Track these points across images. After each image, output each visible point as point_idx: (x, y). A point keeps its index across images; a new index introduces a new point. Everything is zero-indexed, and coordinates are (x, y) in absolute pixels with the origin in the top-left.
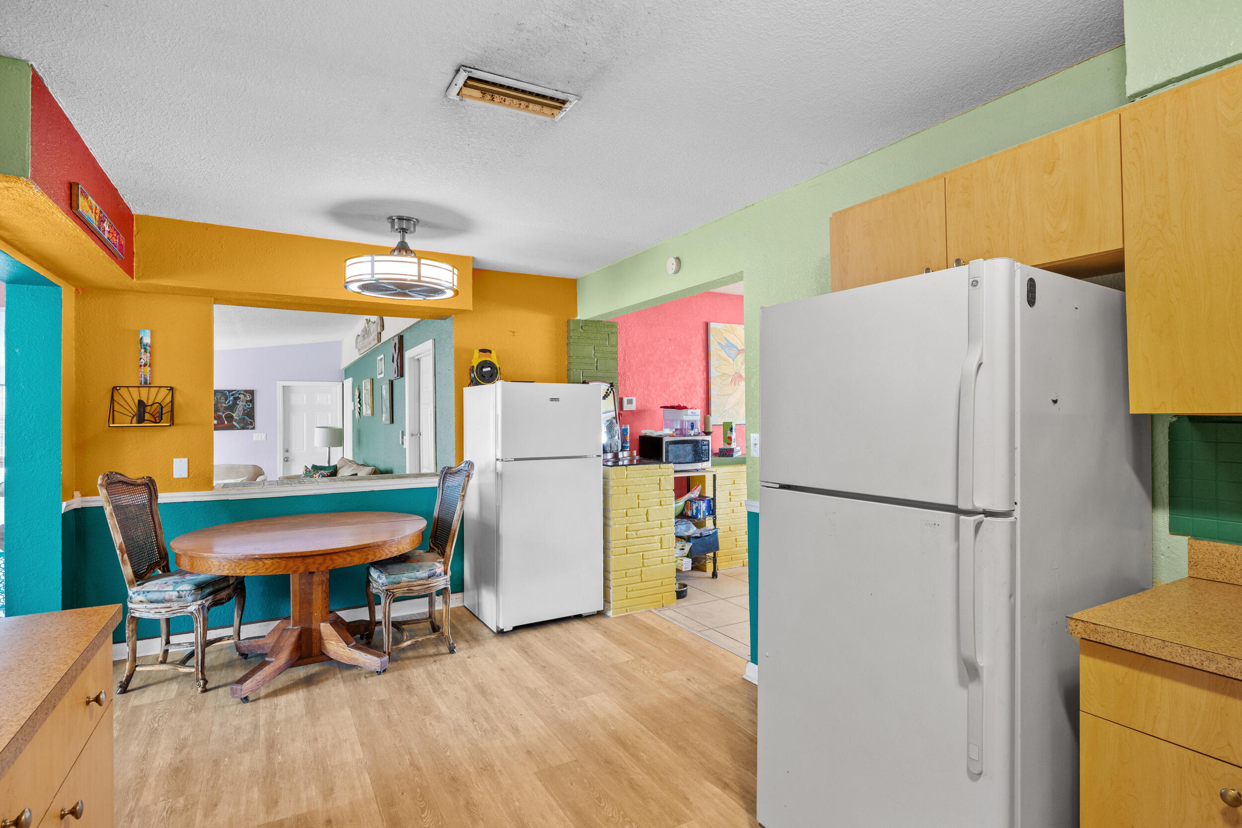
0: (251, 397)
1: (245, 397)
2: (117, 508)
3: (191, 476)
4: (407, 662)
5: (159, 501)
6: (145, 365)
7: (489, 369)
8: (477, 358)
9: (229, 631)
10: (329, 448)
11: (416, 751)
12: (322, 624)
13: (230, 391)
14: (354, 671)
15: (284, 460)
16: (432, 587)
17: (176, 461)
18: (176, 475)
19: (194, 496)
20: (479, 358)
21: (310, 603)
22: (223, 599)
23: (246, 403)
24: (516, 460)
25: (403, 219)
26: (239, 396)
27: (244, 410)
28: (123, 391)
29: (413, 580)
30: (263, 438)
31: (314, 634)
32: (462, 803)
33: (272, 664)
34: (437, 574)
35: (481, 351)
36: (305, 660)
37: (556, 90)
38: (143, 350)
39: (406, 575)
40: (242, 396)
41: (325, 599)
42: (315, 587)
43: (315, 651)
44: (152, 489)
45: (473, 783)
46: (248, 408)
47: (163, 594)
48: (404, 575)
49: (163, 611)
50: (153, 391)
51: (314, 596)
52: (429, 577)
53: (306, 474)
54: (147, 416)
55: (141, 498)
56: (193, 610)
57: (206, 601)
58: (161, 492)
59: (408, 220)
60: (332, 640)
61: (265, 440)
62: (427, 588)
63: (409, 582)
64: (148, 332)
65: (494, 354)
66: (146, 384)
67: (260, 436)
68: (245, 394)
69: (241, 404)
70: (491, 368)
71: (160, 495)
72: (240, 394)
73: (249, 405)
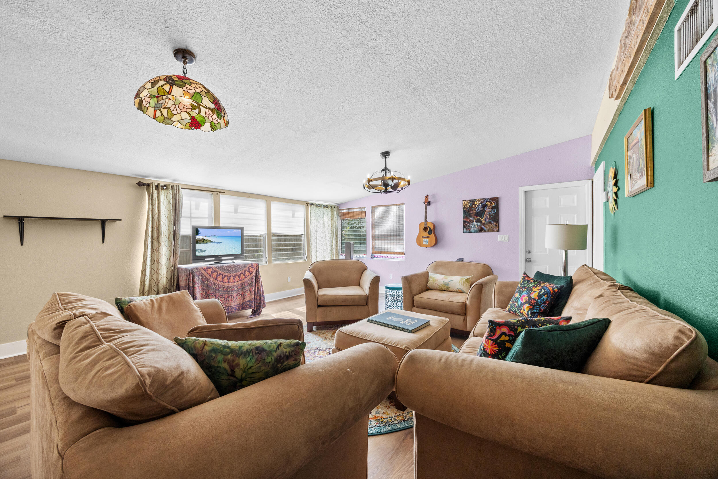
0: (496, 203)
1: (491, 204)
10: (566, 251)
13: (479, 200)
15: (526, 260)
23: (492, 209)
26: (487, 203)
27: (490, 215)
30: (506, 239)
40: (488, 203)
46: (493, 213)
61: (508, 241)
67: (503, 237)
68: (491, 201)
69: (488, 210)
72: (487, 202)
73: (494, 211)
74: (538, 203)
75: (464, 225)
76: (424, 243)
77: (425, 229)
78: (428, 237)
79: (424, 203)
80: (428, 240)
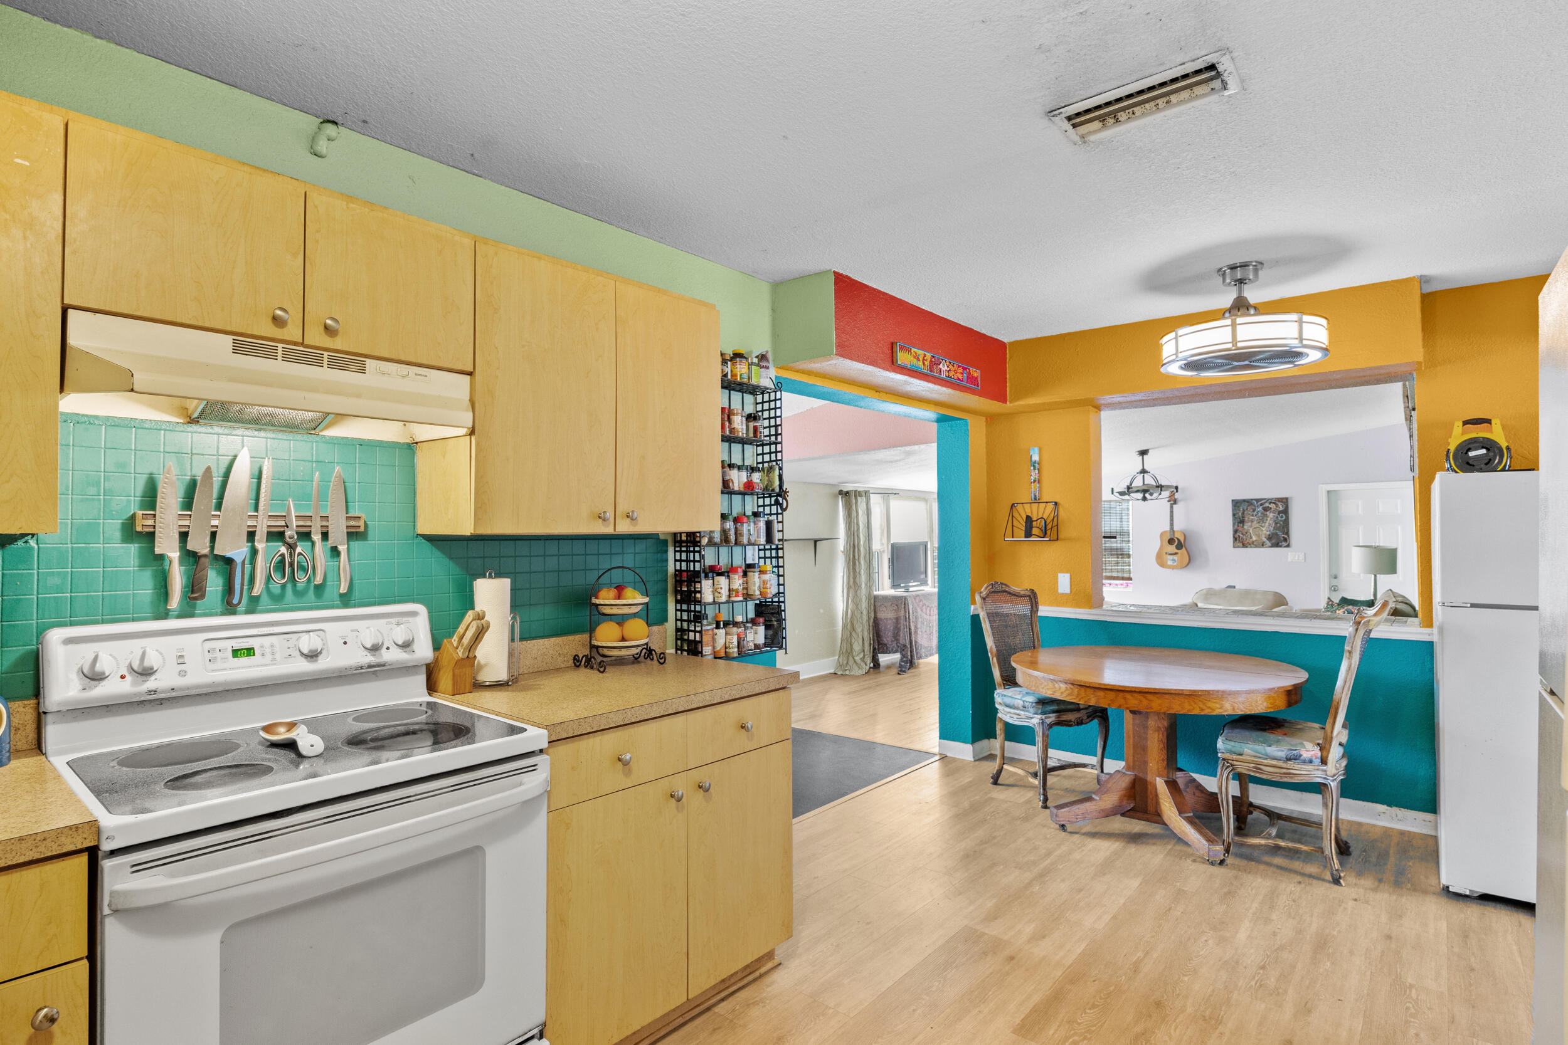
0: (1284, 506)
1: (1276, 506)
2: (991, 616)
3: (1073, 592)
4: (1262, 867)
5: (1040, 614)
6: (1034, 481)
7: (1484, 451)
8: (1458, 436)
9: (1093, 760)
10: (1375, 576)
11: (1155, 956)
12: (1158, 779)
13: (1258, 500)
14: (1185, 848)
15: (1330, 589)
16: (1294, 774)
17: (1060, 575)
18: (1061, 591)
19: (1076, 613)
20: (1462, 434)
21: (1144, 749)
22: (1071, 721)
23: (1279, 514)
24: (1473, 606)
25: (1236, 267)
26: (1269, 506)
27: (1276, 523)
28: (1019, 507)
29: (1261, 756)
30: (1301, 558)
31: (1149, 787)
32: (1139, 1028)
33: (1094, 803)
34: (1302, 758)
35: (1465, 423)
36: (1139, 814)
37: (1181, 65)
38: (1032, 468)
39: (1251, 746)
40: (1272, 506)
41: (1161, 749)
42: (1150, 732)
43: (1151, 808)
44: (1033, 600)
45: (1175, 1021)
46: (1281, 521)
47: (1013, 700)
48: (1248, 745)
49: (1015, 716)
50: (1042, 506)
51: (1149, 742)
52: (1288, 759)
53: (1327, 608)
54: (1035, 531)
55: (1024, 609)
56: (1035, 723)
57: (1046, 718)
58: (1045, 604)
59: (1244, 265)
60: (1166, 802)
61: (1303, 560)
62: (1285, 774)
63: (1255, 757)
64: (1036, 449)
65: (1496, 425)
66: (1036, 500)
67: (1296, 556)
68: (1276, 503)
69: (1272, 516)
70: (1488, 450)
71: (1040, 608)
72: (1270, 503)
73: (1282, 517)
74: (1349, 508)
75: (1234, 537)
76: (1170, 563)
77: (1171, 541)
78: (1176, 554)
79: (1168, 501)
80: (1175, 557)
